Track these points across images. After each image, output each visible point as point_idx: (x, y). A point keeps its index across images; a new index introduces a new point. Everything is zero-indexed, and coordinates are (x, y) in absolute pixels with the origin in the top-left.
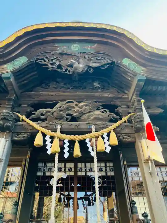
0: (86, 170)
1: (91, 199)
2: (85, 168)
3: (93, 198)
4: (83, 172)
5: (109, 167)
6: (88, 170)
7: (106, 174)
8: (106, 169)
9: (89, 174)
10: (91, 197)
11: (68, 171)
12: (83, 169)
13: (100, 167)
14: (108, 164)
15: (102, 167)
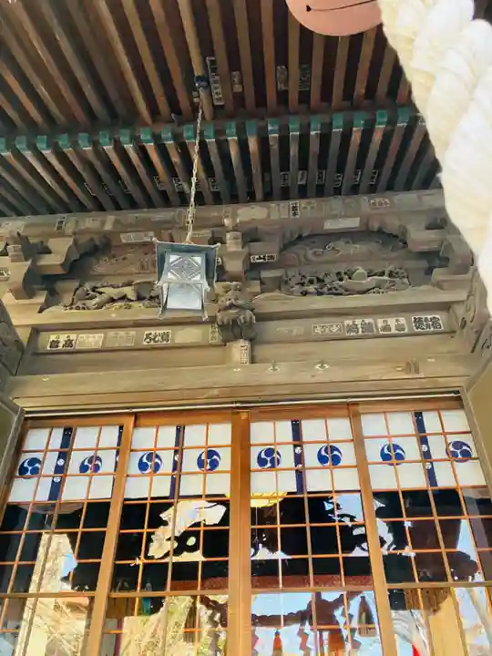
0: (299, 459)
1: (341, 620)
2: (298, 450)
3: (351, 616)
4: (280, 474)
5: (444, 434)
6: (311, 459)
7: (431, 475)
8: (425, 448)
9: (318, 481)
10: (343, 614)
11: (197, 469)
12: (287, 456)
13: (389, 437)
14: (431, 421)
15: (396, 441)
